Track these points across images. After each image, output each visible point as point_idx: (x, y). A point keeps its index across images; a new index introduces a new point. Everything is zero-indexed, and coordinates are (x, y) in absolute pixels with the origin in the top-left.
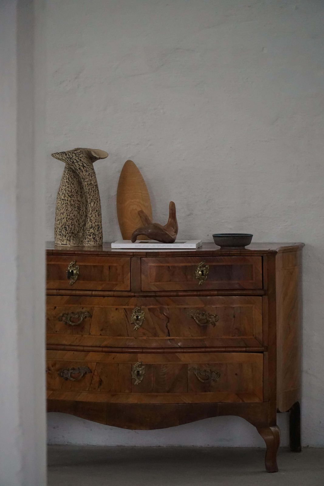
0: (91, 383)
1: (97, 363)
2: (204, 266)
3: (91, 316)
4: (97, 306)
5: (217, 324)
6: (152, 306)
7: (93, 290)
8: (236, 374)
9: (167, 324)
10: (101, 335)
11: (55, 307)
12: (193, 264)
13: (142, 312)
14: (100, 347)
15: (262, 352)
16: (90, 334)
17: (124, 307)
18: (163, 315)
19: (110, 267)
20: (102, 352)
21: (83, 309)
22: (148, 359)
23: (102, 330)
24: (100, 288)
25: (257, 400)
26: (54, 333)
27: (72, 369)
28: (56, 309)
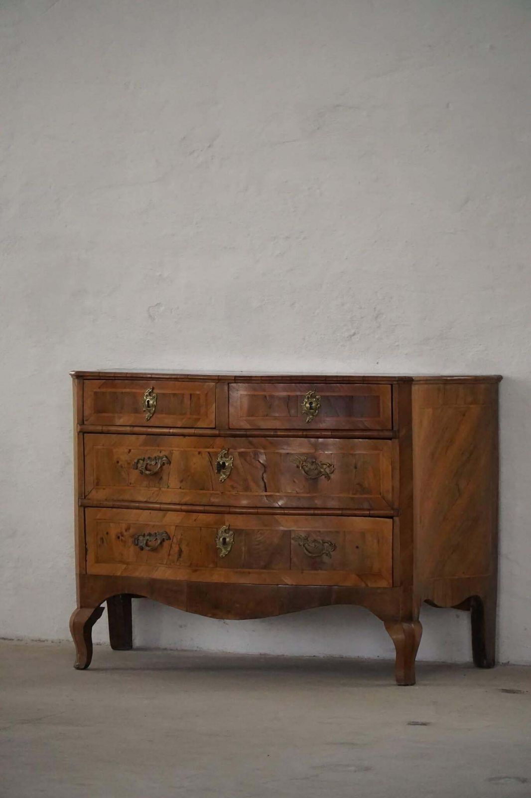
0: (169, 555)
1: (177, 526)
2: (312, 396)
3: (170, 463)
4: (177, 449)
5: (332, 476)
6: (242, 450)
7: (171, 428)
8: (357, 547)
9: (263, 475)
10: (180, 488)
11: (130, 451)
12: (298, 393)
13: (230, 457)
14: (179, 504)
15: (391, 517)
16: (168, 487)
17: (208, 450)
18: (257, 462)
19: (191, 395)
20: (181, 511)
21: (161, 452)
22: (239, 522)
23: (181, 481)
24: (179, 424)
25: (384, 584)
26: (128, 486)
27: (148, 535)
28: (130, 454)
